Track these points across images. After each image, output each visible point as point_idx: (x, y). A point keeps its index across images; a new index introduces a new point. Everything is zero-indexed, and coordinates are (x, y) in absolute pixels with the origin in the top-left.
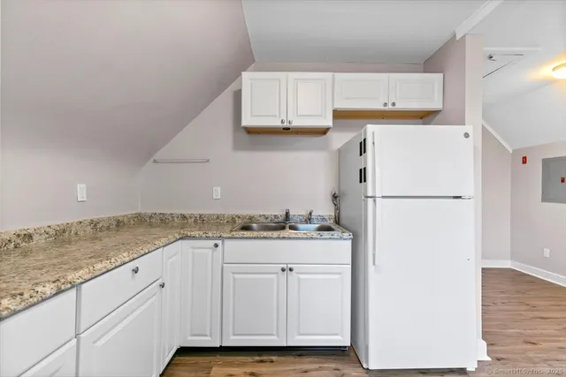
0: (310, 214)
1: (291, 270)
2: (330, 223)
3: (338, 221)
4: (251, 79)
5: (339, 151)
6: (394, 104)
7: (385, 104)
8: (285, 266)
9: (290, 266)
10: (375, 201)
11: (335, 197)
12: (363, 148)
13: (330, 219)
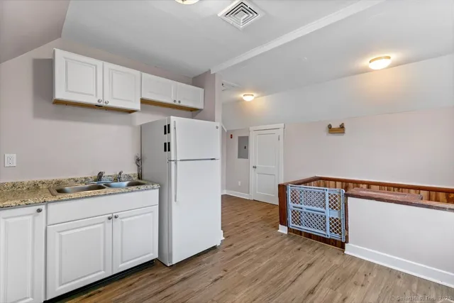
0: (120, 174)
1: (116, 217)
2: (135, 179)
3: (140, 177)
4: (65, 58)
5: (141, 126)
6: (179, 102)
7: (175, 101)
8: (110, 215)
9: (114, 214)
10: (176, 163)
11: (138, 160)
12: (167, 129)
13: (134, 177)
